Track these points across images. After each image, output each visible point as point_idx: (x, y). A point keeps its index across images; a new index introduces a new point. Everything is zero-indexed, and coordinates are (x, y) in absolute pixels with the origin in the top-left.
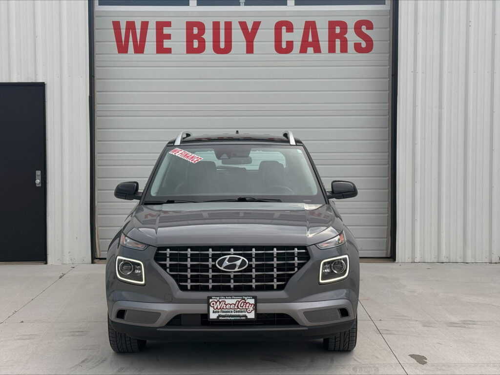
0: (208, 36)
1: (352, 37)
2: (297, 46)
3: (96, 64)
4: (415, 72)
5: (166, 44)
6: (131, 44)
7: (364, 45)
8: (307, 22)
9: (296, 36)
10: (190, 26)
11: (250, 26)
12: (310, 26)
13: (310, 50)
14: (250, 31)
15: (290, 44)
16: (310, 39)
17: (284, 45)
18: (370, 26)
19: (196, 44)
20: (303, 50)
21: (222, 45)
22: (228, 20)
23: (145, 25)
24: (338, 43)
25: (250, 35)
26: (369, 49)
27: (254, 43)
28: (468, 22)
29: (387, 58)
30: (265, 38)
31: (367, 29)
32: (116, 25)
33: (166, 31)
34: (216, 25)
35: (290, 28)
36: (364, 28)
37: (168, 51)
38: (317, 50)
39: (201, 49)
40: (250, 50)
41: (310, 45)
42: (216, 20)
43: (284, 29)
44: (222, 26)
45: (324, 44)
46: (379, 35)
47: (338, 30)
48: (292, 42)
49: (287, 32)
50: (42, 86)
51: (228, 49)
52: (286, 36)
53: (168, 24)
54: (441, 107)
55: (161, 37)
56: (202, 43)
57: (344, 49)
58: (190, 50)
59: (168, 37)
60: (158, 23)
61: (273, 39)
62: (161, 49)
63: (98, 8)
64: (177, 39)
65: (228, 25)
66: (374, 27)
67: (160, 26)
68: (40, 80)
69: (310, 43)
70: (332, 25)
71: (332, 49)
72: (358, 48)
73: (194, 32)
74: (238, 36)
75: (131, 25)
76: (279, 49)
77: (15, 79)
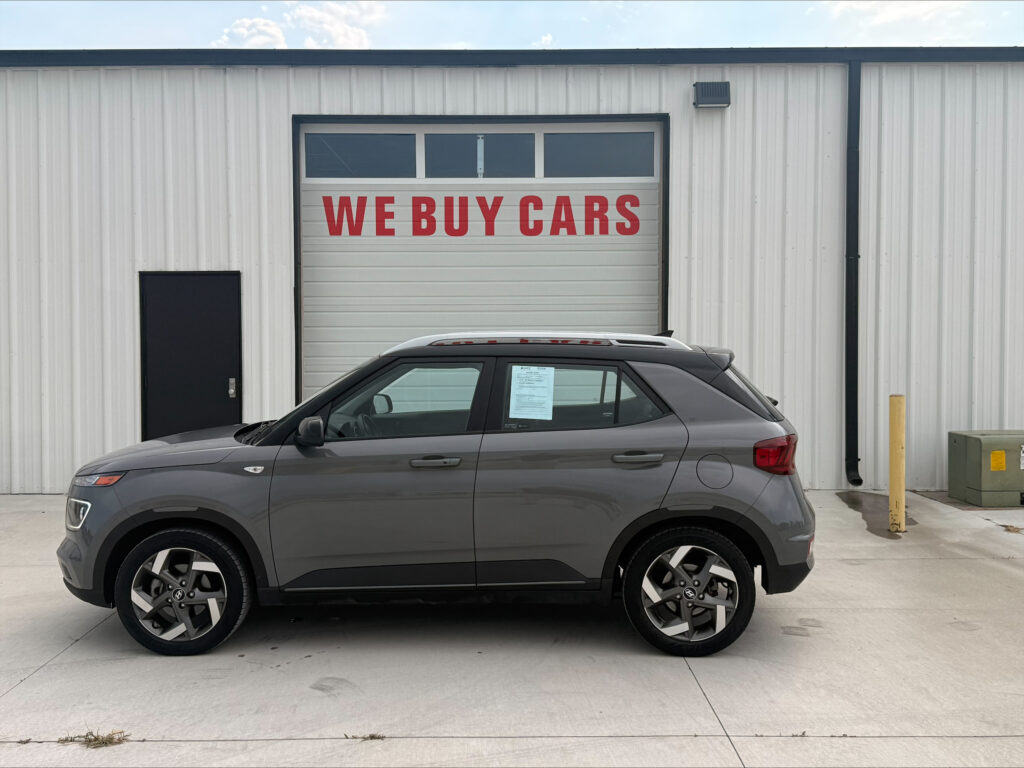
0: (439, 214)
1: (614, 216)
2: (547, 226)
3: (304, 248)
4: (689, 258)
5: (389, 224)
6: (345, 224)
7: (628, 225)
8: (559, 198)
9: (546, 215)
10: (417, 202)
11: (490, 203)
12: (563, 203)
13: (563, 231)
14: (490, 208)
15: (539, 225)
16: (563, 218)
17: (531, 226)
18: (635, 202)
19: (424, 224)
20: (555, 231)
21: (456, 226)
22: (463, 195)
23: (362, 201)
24: (597, 222)
25: (490, 213)
26: (634, 229)
27: (496, 223)
28: (753, 197)
29: (657, 239)
30: (507, 217)
31: (632, 205)
32: (328, 201)
33: (388, 208)
34: (449, 202)
35: (538, 205)
36: (628, 205)
37: (391, 232)
38: (572, 231)
39: (431, 230)
40: (490, 231)
41: (563, 225)
42: (449, 195)
43: (531, 206)
44: (456, 203)
45: (580, 224)
46: (646, 213)
47: (596, 207)
48: (541, 221)
49: (535, 209)
50: (237, 275)
51: (463, 231)
52: (534, 215)
53: (391, 200)
54: (721, 301)
55: (382, 216)
56: (432, 223)
57: (604, 230)
58: (417, 231)
59: (391, 215)
60: (378, 198)
61: (518, 218)
62: (381, 230)
63: (305, 180)
64: (402, 218)
65: (464, 202)
66: (640, 203)
67: (381, 202)
68: (234, 268)
69: (563, 222)
70: (589, 201)
71: (589, 230)
72: (621, 228)
73: (422, 210)
74: (475, 214)
75: (345, 202)
76: (525, 230)
77: (204, 267)
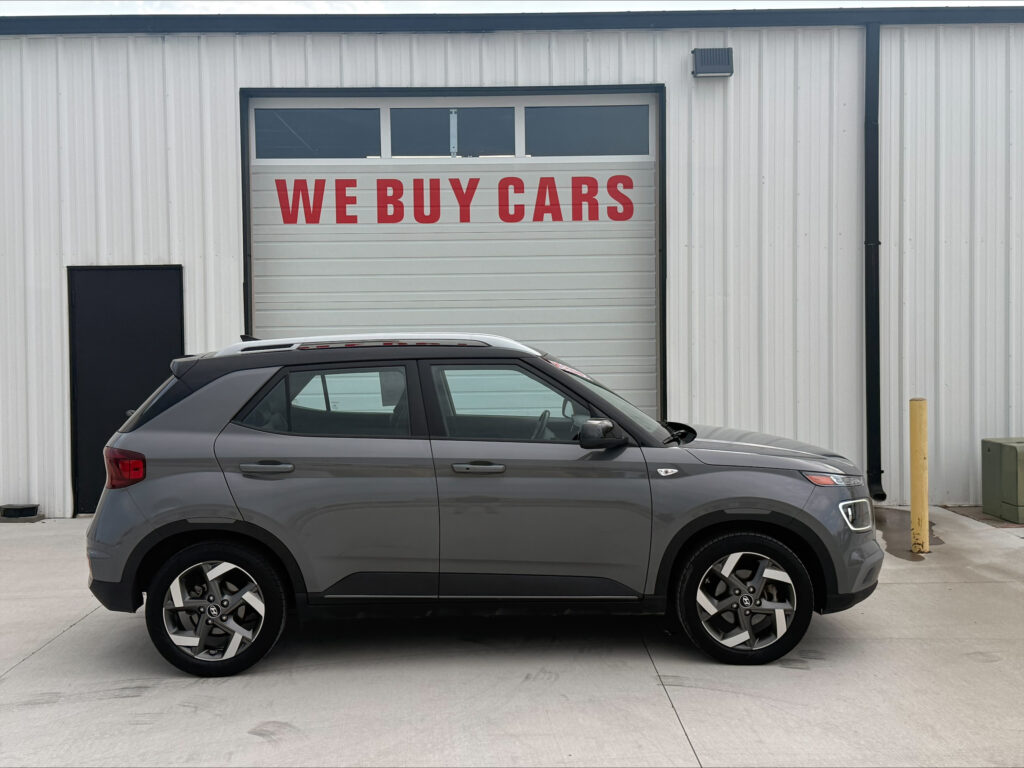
0: (407, 199)
1: (604, 199)
2: (530, 211)
3: (254, 238)
4: (689, 246)
5: (350, 210)
6: (301, 211)
7: (620, 209)
8: (542, 180)
9: (528, 199)
10: (382, 185)
11: (464, 186)
12: (548, 185)
13: (548, 217)
14: (465, 191)
15: (520, 209)
16: (547, 202)
17: (512, 211)
18: (628, 184)
19: (391, 210)
20: (538, 217)
21: (427, 211)
22: (435, 177)
23: (320, 185)
24: (585, 206)
25: (465, 197)
26: (628, 214)
27: (471, 208)
28: (760, 177)
29: (652, 226)
30: (485, 201)
31: (625, 187)
32: (281, 185)
33: (350, 192)
34: (418, 185)
35: (519, 187)
36: (620, 187)
37: (353, 220)
38: (557, 217)
39: (398, 216)
40: (465, 217)
41: (548, 210)
42: (418, 176)
43: (511, 189)
44: (427, 186)
45: (566, 209)
46: (640, 195)
47: (585, 190)
48: (523, 206)
49: (515, 192)
50: (178, 269)
51: (434, 217)
52: (514, 199)
53: (352, 183)
54: (725, 294)
55: (343, 201)
56: (399, 208)
57: (594, 216)
58: (383, 218)
59: (353, 200)
60: (337, 181)
61: (497, 202)
62: (343, 218)
63: (255, 162)
64: (365, 203)
65: (435, 185)
66: (634, 184)
67: (342, 185)
68: (175, 262)
69: (546, 207)
70: (577, 183)
71: (577, 216)
72: (613, 213)
73: (388, 195)
74: (448, 197)
75: (300, 185)
76: (505, 216)
77: (140, 261)
